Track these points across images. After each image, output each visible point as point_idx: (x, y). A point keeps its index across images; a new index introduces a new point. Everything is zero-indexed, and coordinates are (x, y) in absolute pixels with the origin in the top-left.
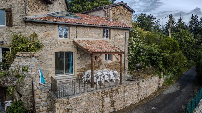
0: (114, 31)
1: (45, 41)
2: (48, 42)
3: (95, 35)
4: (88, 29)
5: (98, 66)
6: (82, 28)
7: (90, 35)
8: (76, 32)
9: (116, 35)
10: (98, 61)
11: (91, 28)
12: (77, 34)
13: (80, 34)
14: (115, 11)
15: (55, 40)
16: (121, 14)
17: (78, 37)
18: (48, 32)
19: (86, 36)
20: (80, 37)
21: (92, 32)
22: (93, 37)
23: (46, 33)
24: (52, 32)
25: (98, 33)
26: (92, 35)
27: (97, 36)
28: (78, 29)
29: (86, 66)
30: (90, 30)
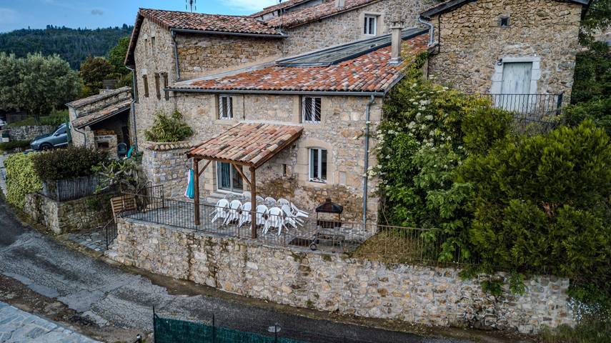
0: (330, 101)
1: (198, 124)
2: (203, 126)
3: (280, 114)
4: (266, 98)
5: (290, 189)
6: (253, 98)
7: (270, 112)
8: (242, 107)
9: (335, 114)
10: (289, 176)
11: (273, 97)
12: (246, 112)
13: (250, 111)
14: (475, 18)
15: (211, 123)
16: (504, 22)
17: (247, 117)
18: (202, 107)
19: (261, 116)
20: (251, 118)
21: (275, 106)
22: (275, 117)
23: (199, 109)
24: (207, 107)
25: (287, 107)
26: (274, 112)
27: (286, 115)
28: (246, 101)
29: (263, 183)
30: (270, 101)
